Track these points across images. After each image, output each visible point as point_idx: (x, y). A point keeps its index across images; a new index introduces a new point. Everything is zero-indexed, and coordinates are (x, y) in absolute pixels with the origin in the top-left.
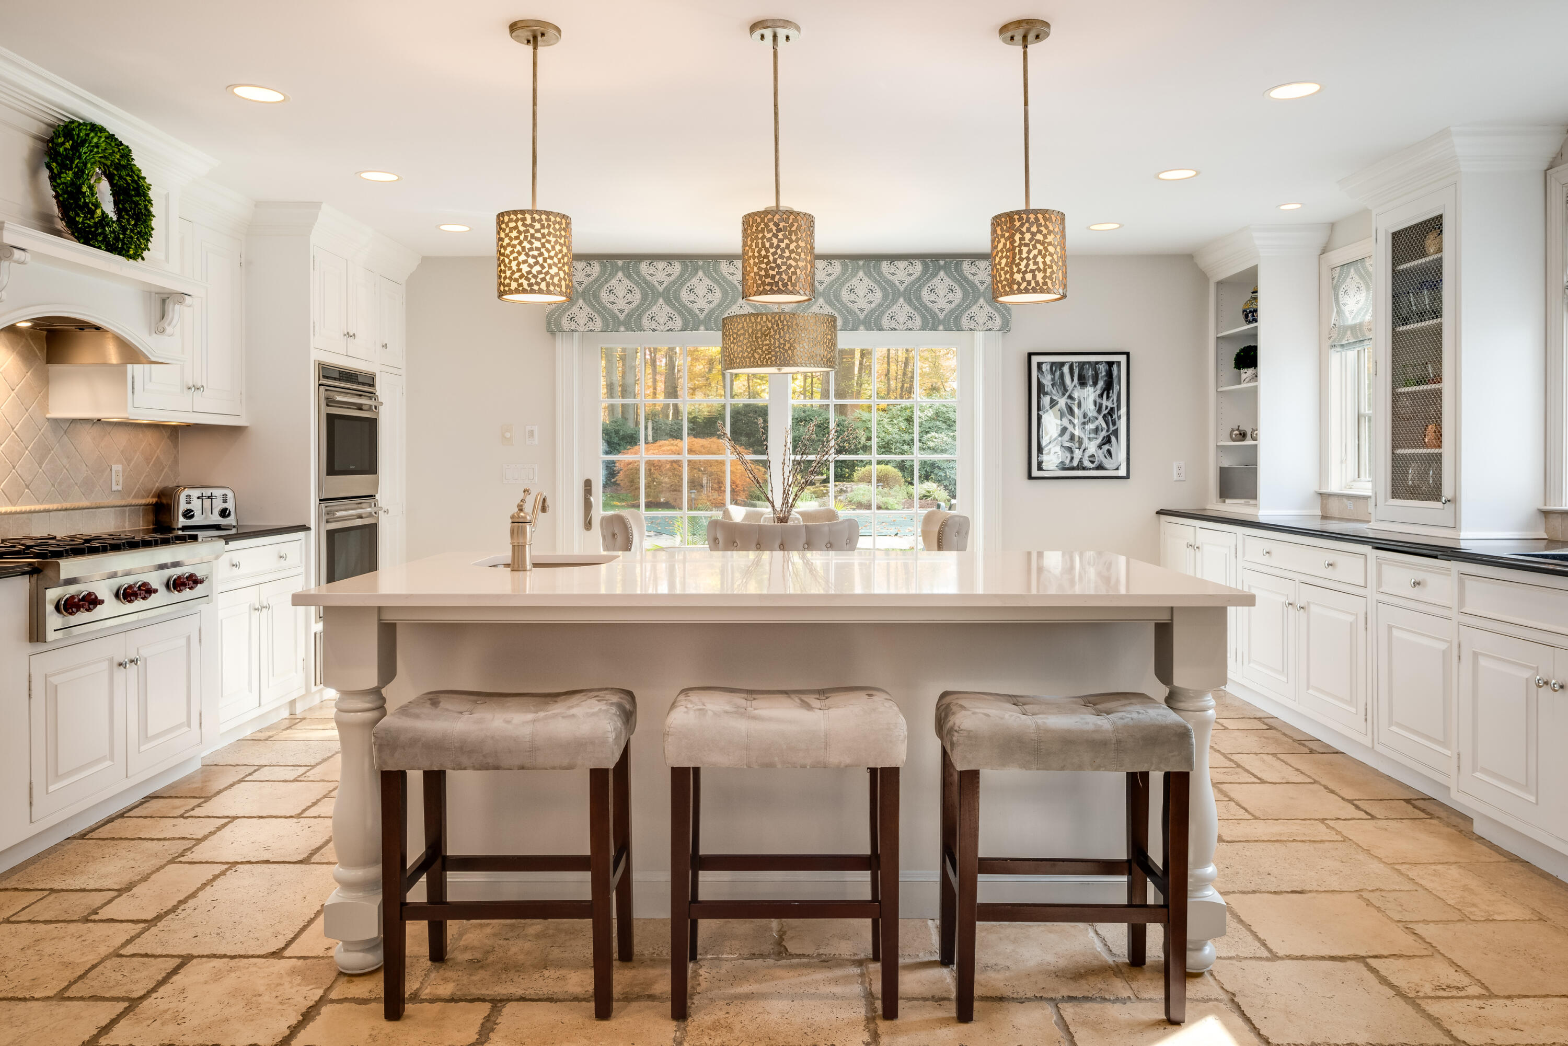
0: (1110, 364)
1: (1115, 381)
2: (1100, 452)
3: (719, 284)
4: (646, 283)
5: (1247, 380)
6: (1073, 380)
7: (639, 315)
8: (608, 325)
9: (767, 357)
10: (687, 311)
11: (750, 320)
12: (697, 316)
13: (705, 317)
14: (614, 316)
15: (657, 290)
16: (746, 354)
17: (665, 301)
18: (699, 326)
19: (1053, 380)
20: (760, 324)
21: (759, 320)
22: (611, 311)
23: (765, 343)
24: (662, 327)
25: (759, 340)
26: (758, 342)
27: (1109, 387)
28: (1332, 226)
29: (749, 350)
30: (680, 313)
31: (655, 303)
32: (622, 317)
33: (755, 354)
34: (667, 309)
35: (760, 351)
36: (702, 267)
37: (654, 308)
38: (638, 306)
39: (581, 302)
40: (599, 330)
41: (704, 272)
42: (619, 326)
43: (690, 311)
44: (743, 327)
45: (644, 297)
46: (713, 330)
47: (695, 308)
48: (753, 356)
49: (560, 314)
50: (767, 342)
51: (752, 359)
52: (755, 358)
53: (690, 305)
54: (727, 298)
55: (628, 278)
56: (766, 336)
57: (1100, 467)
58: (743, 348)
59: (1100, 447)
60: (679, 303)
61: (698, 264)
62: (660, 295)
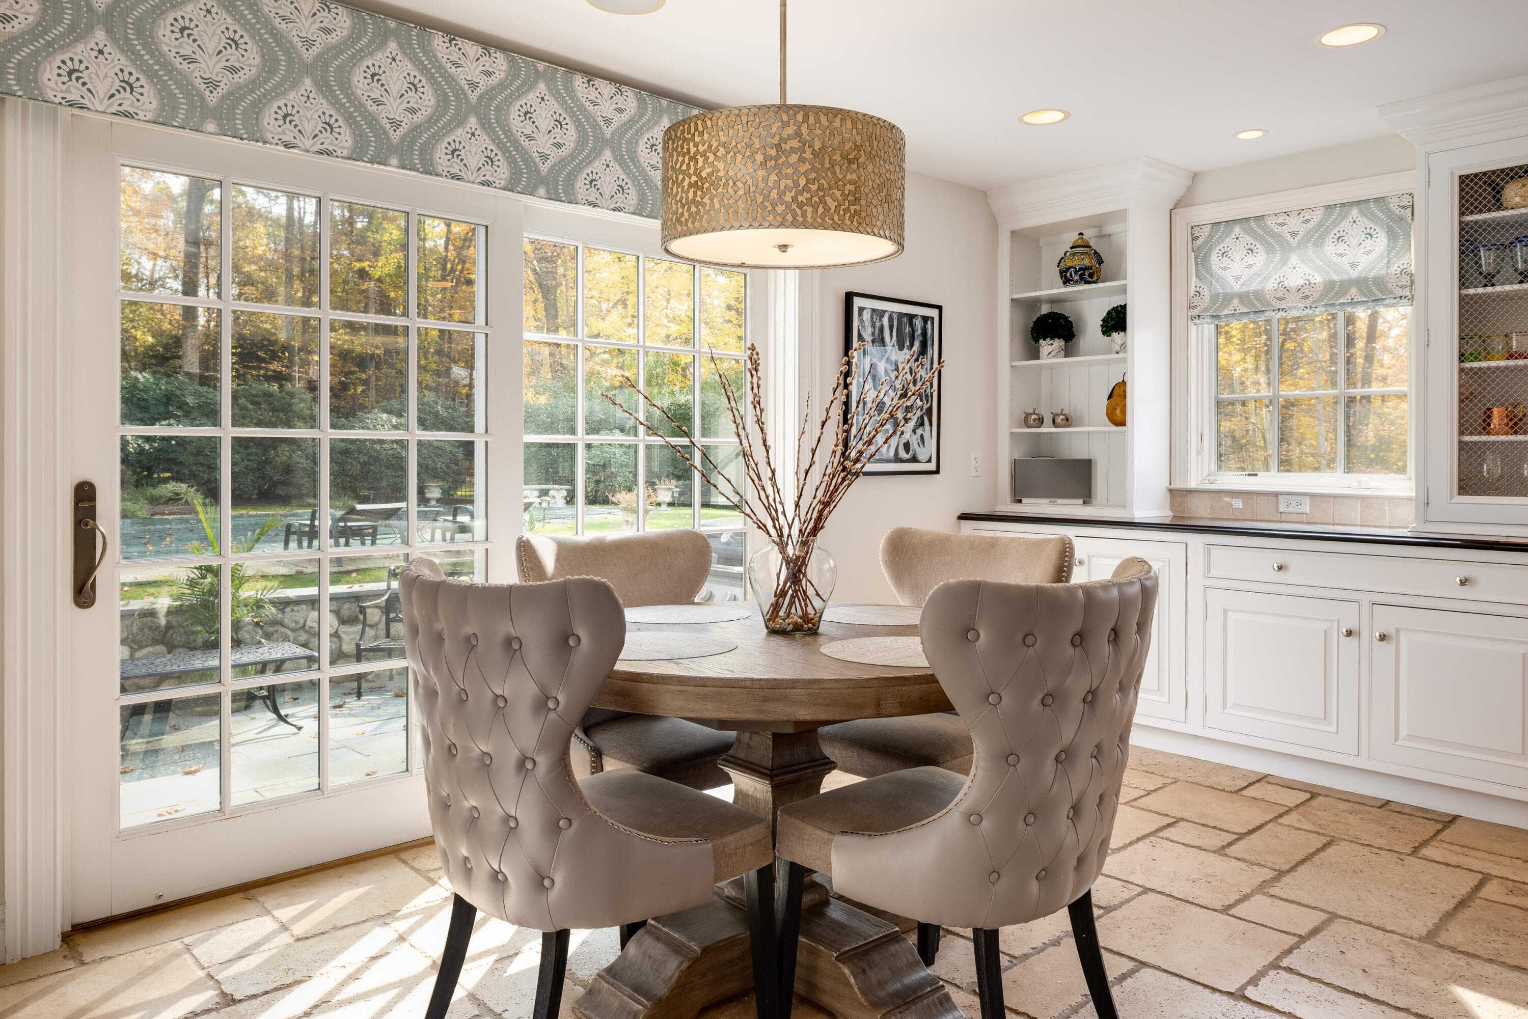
0: (925, 319)
1: (929, 343)
2: (914, 437)
3: (431, 77)
4: (272, 35)
5: (1053, 354)
6: (891, 337)
7: (254, 104)
8: (174, 110)
9: (852, 208)
10: (364, 118)
11: (818, 121)
12: (385, 133)
13: (403, 139)
14: (190, 92)
15: (299, 56)
16: (806, 195)
17: (316, 84)
18: (387, 157)
19: (873, 334)
20: (840, 134)
21: (837, 123)
22: (185, 77)
23: (849, 177)
24: (308, 143)
25: (837, 168)
26: (834, 173)
27: (923, 351)
28: (1195, 176)
29: (814, 187)
30: (349, 119)
31: (294, 85)
32: (212, 99)
33: (828, 199)
34: (322, 105)
35: (838, 194)
36: (396, 34)
37: (292, 95)
38: (253, 82)
39: (100, 36)
40: (150, 116)
41: (401, 45)
42: (203, 119)
43: (372, 120)
44: (798, 134)
45: (269, 65)
46: (417, 170)
47: (383, 114)
48: (822, 201)
49: (36, 53)
50: (854, 176)
51: (821, 210)
52: (827, 209)
53: (373, 108)
54: (446, 109)
55: (228, 12)
56: (850, 162)
57: (914, 459)
58: (796, 183)
59: (914, 431)
60: (347, 96)
61: (386, 26)
62: (308, 69)
